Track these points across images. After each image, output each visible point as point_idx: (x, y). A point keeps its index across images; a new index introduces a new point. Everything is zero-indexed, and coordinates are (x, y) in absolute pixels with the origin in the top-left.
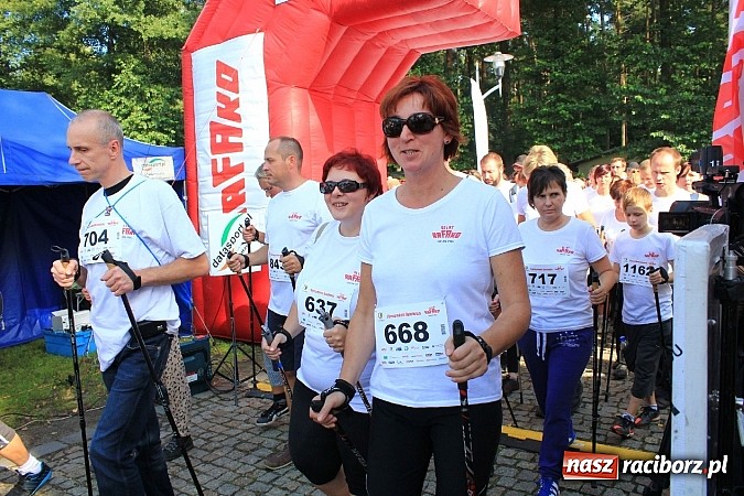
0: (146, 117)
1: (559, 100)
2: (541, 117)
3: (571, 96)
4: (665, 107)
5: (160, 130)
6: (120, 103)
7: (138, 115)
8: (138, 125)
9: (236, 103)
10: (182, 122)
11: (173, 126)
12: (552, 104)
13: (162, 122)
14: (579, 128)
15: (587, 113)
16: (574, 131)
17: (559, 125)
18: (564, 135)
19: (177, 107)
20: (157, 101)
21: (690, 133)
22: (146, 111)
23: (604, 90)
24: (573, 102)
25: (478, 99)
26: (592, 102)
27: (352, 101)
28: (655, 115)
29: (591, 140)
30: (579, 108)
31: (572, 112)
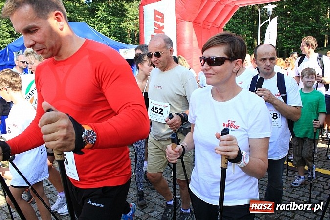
0: (108, 30)
1: (295, 24)
2: (287, 33)
3: (301, 23)
5: (114, 36)
6: (98, 24)
7: (105, 29)
8: (105, 33)
9: (163, 28)
10: (124, 32)
11: (120, 34)
12: (292, 27)
13: (115, 32)
17: (294, 37)
18: (297, 42)
19: (121, 26)
20: (113, 23)
22: (109, 28)
24: (302, 26)
25: (260, 26)
26: (309, 25)
27: (210, 27)
30: (305, 29)
31: (302, 31)
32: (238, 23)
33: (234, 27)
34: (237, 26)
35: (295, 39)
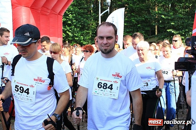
1: (132, 16)
3: (137, 14)
4: (172, 20)
14: (139, 27)
15: (143, 21)
16: (137, 29)
17: (131, 26)
18: (134, 29)
21: (182, 30)
23: (149, 13)
24: (137, 17)
25: (100, 15)
26: (144, 17)
28: (168, 23)
29: (144, 32)
30: (139, 19)
31: (137, 21)
32: (83, 13)
33: (80, 17)
34: (82, 16)
35: (132, 27)
